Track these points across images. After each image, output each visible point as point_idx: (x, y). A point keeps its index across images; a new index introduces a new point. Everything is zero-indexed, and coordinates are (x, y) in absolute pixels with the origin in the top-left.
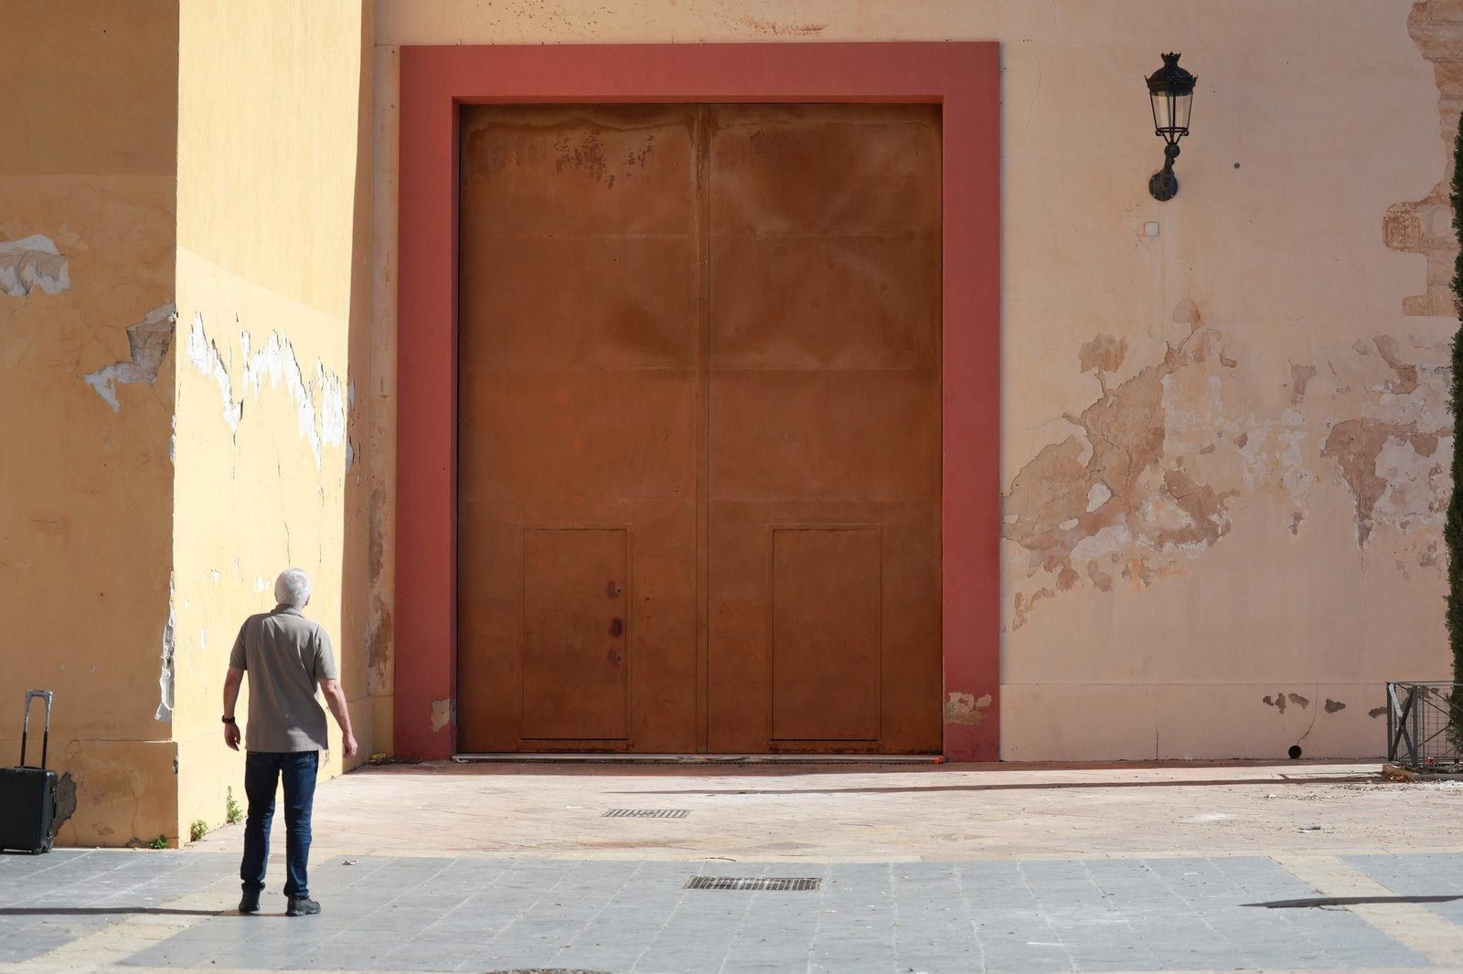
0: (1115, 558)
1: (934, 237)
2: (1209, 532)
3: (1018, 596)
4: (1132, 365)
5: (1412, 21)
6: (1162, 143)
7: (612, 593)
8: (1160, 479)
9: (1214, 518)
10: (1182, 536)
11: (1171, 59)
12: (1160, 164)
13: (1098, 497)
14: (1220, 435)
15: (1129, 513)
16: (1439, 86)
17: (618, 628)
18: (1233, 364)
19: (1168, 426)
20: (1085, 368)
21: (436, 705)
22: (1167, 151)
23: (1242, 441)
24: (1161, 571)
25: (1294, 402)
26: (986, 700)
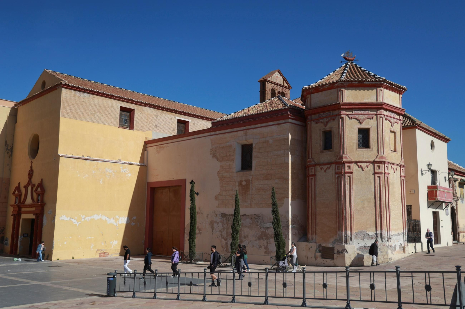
5: (218, 173)
7: (162, 238)
9: (200, 232)
11: (192, 180)
16: (220, 181)
23: (203, 223)
25: (207, 218)
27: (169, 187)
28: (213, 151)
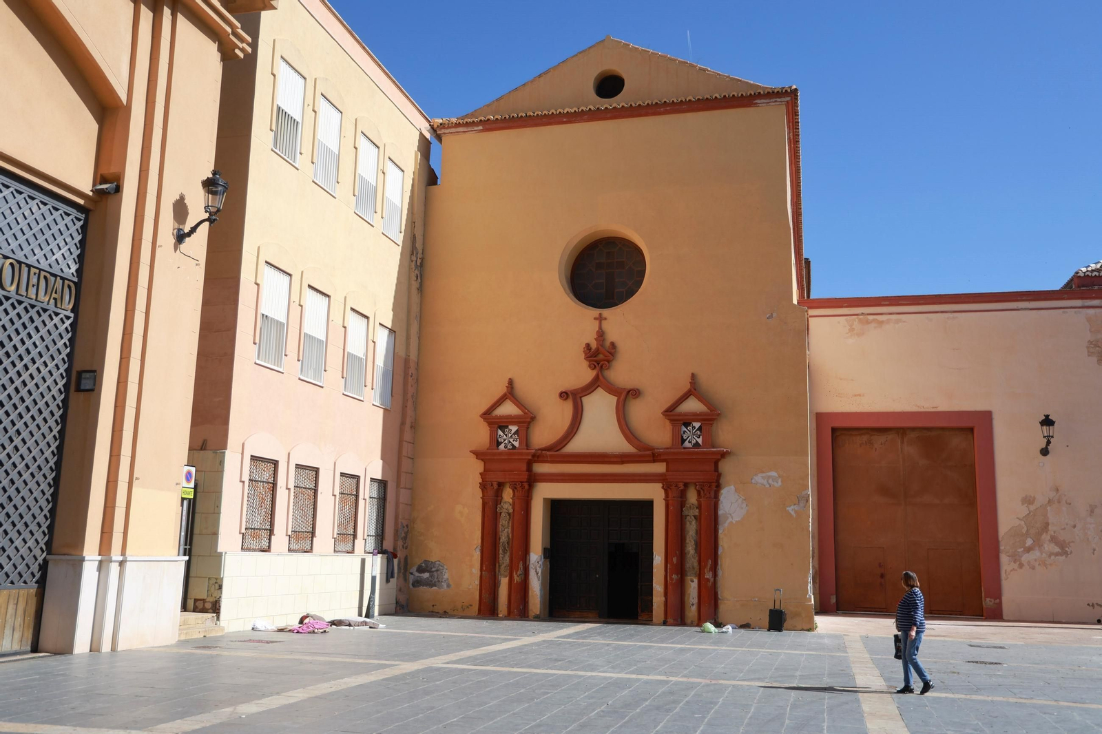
0: (1036, 560)
1: (973, 466)
2: (1065, 553)
3: (1006, 570)
4: (1037, 504)
6: (1045, 440)
7: (880, 566)
8: (1049, 537)
9: (1067, 549)
10: (1057, 554)
11: (1047, 416)
12: (1044, 446)
13: (1029, 542)
14: (1067, 525)
15: (1039, 547)
17: (882, 576)
18: (1070, 504)
19: (1050, 521)
20: (1023, 504)
21: (832, 597)
22: (1047, 442)
23: (1074, 527)
24: (1051, 565)
25: (1090, 515)
26: (998, 601)
27: (902, 431)
28: (1096, 346)
